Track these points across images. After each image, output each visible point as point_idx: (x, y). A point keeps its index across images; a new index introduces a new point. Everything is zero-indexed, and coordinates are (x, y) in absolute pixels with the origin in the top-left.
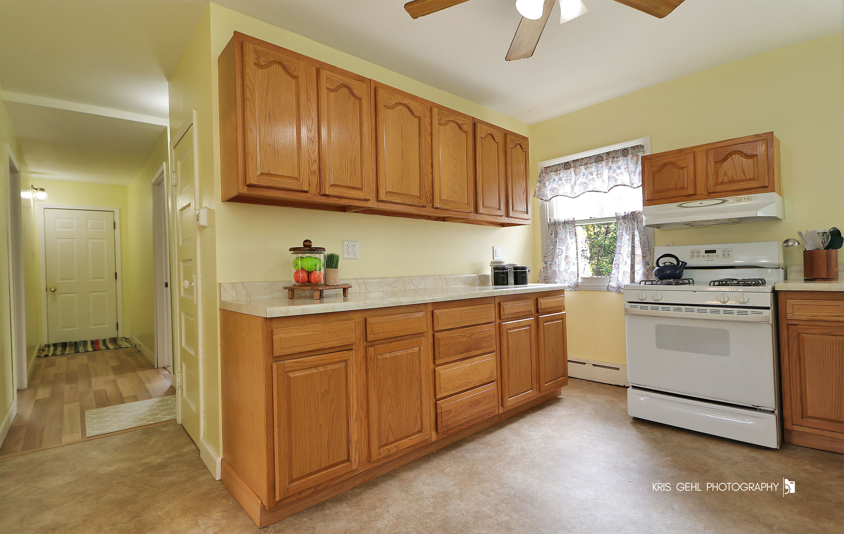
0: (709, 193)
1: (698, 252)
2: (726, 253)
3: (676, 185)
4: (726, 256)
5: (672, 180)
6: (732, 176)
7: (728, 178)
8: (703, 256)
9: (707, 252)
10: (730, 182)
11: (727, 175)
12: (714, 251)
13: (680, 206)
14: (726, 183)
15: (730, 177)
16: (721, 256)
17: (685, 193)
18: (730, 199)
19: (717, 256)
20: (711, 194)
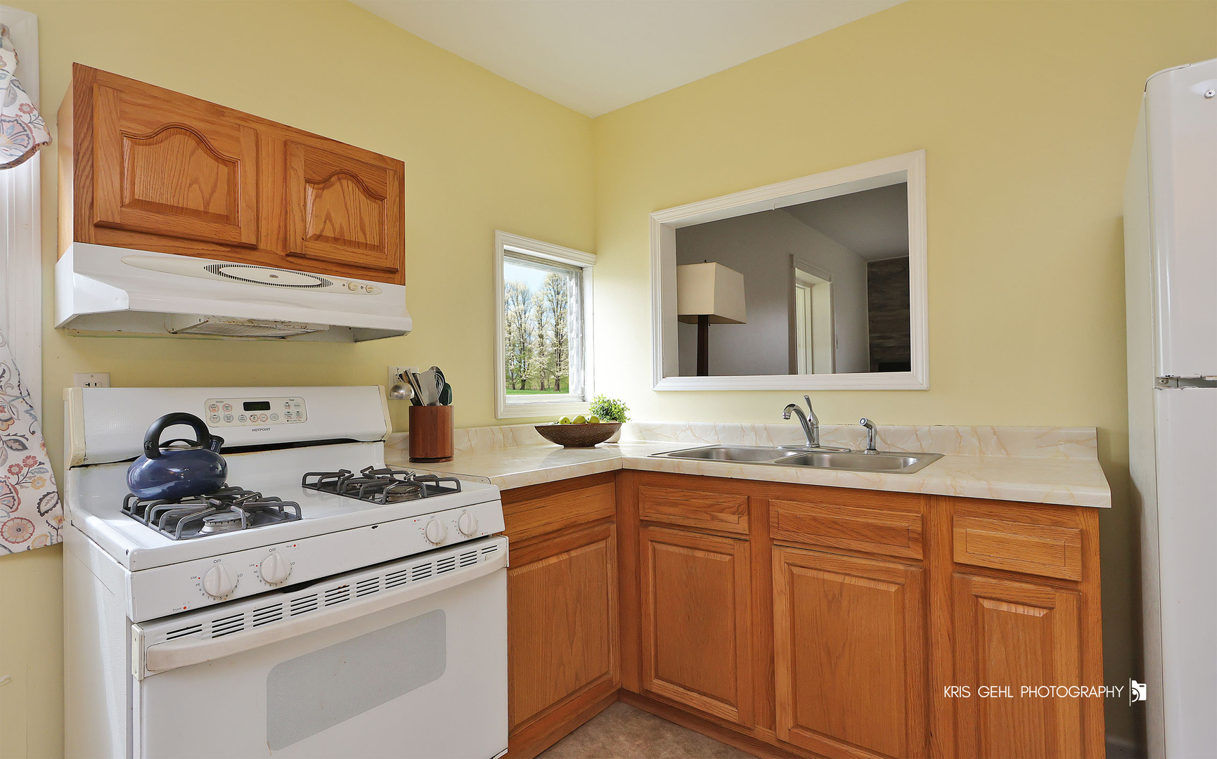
0: (288, 255)
1: (227, 407)
2: (293, 410)
3: (207, 204)
4: (294, 416)
5: (195, 187)
6: (341, 227)
7: (334, 231)
8: (242, 419)
9: (248, 406)
10: (336, 240)
11: (331, 221)
12: (265, 406)
13: (216, 270)
14: (327, 239)
15: (337, 227)
16: (283, 419)
17: (230, 235)
18: (337, 281)
19: (275, 417)
20: (294, 259)
